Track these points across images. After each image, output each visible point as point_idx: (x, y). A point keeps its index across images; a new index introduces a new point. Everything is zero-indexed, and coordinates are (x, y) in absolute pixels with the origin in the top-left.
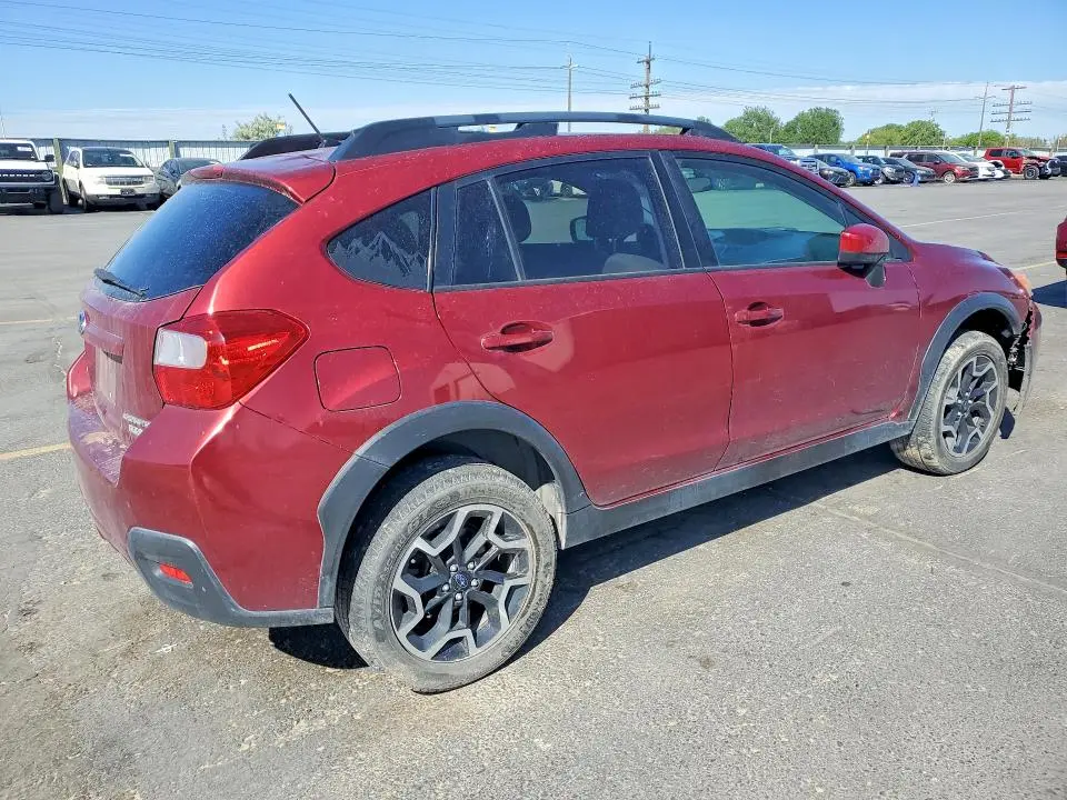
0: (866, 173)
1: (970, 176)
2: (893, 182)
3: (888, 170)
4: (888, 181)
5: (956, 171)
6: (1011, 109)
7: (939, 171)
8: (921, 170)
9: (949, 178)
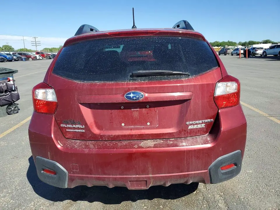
0: (10, 58)
1: (35, 59)
2: (17, 60)
3: (15, 57)
4: (15, 60)
5: (32, 57)
6: (36, 43)
7: (28, 57)
8: (23, 57)
9: (30, 59)
